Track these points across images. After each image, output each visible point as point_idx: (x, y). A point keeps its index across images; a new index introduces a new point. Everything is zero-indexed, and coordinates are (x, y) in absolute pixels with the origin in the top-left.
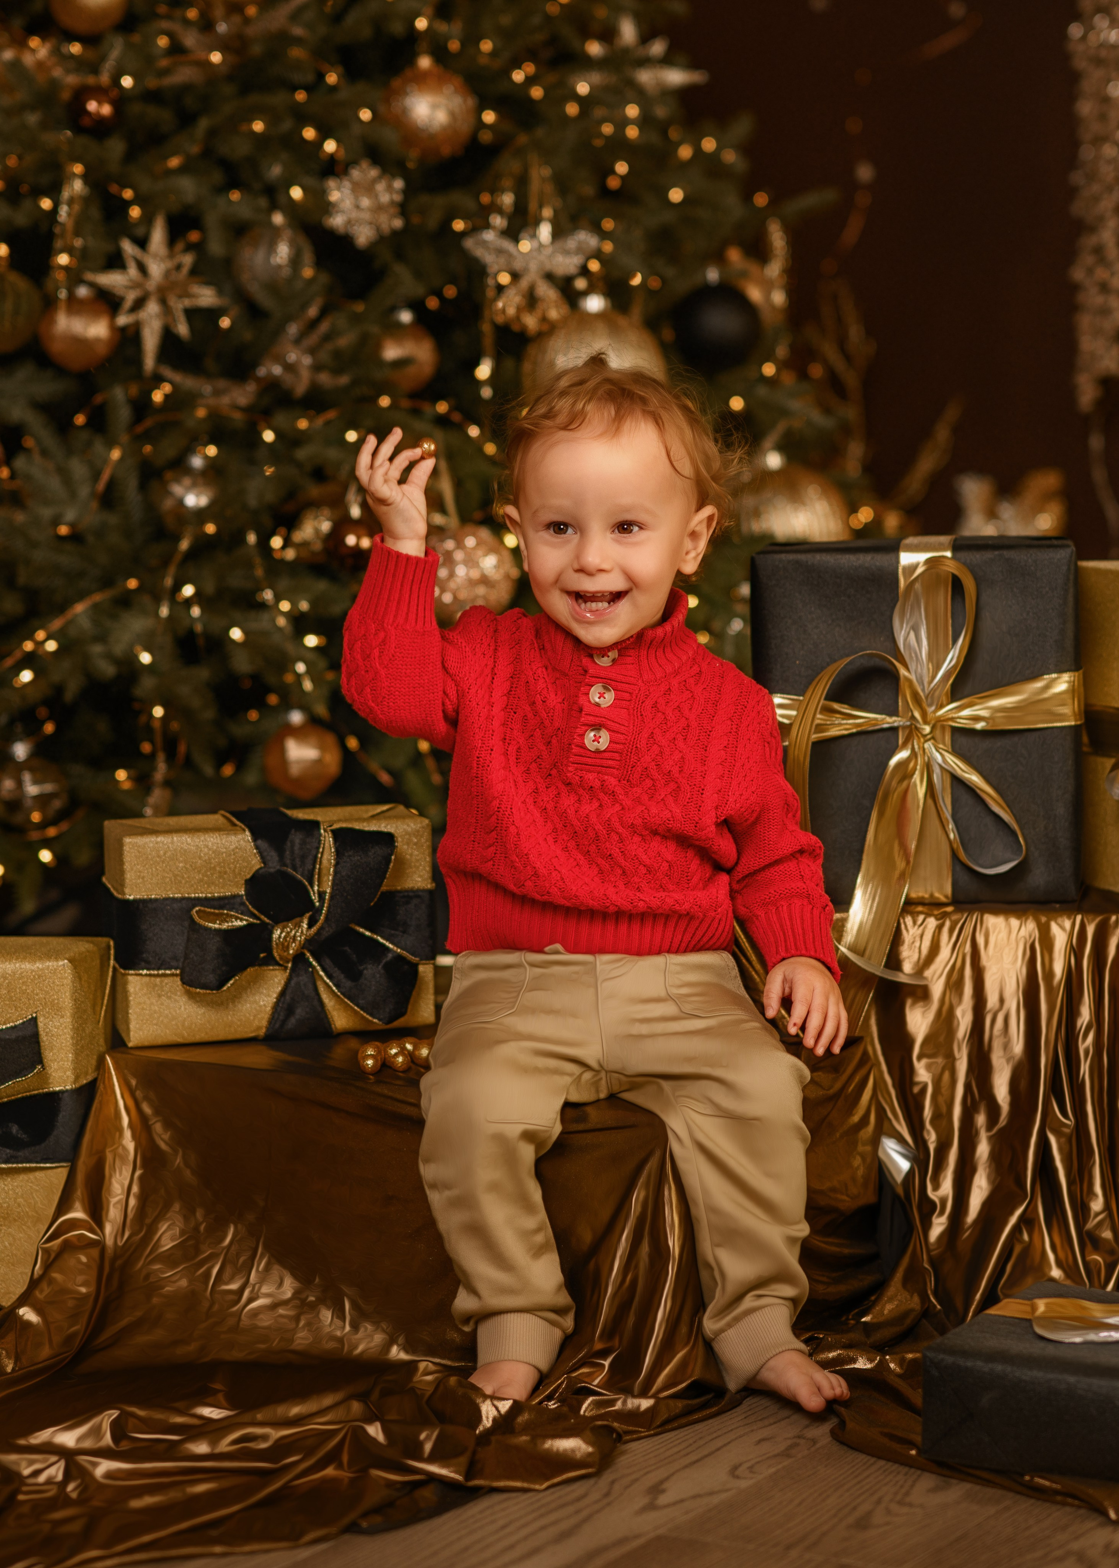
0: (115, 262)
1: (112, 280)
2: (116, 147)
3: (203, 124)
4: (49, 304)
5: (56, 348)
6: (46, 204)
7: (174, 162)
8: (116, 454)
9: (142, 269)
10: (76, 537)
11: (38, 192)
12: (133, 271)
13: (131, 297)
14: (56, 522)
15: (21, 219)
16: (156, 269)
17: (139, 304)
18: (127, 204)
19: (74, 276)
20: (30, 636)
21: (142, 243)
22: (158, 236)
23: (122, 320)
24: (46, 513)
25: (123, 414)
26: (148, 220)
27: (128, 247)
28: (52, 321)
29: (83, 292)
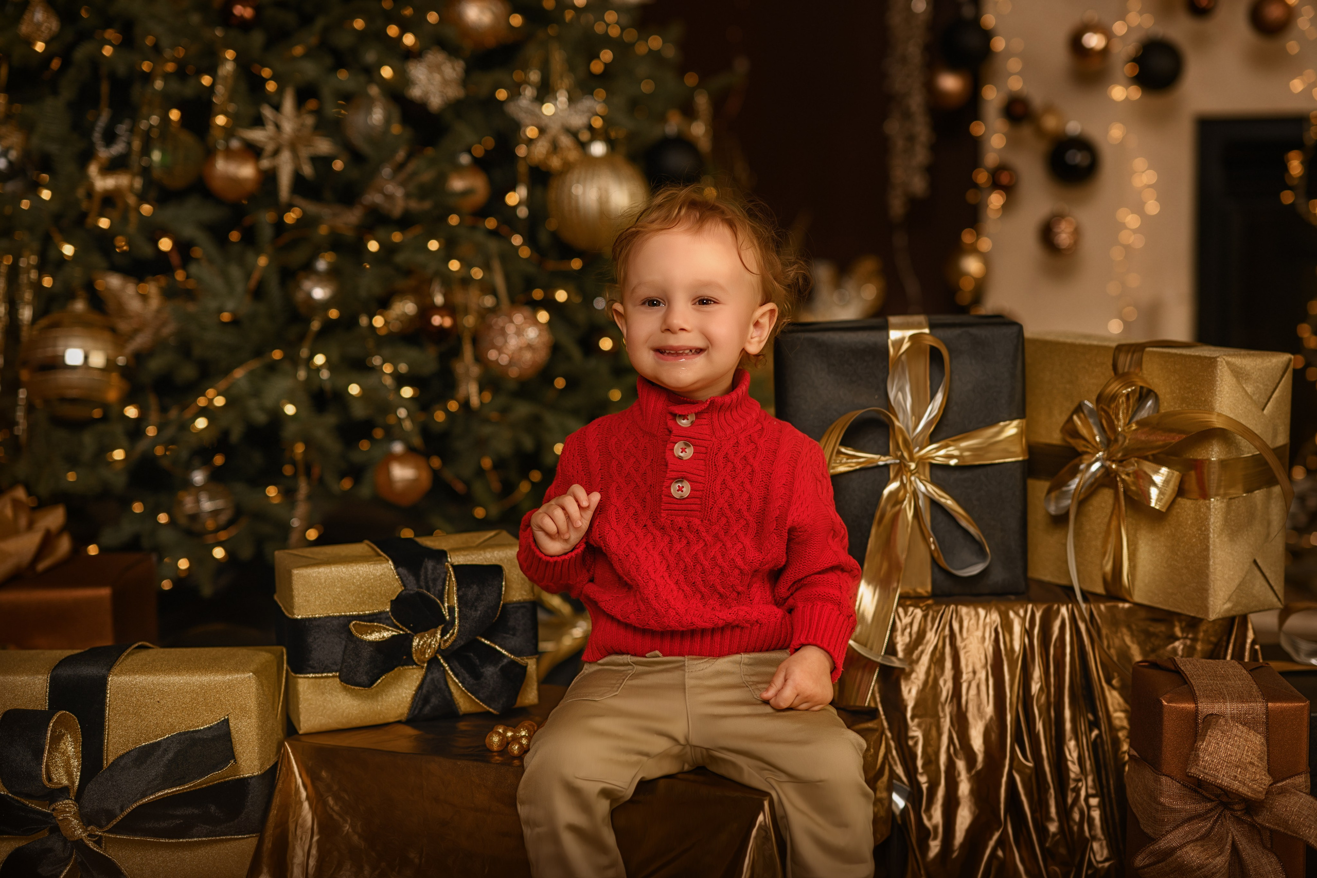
0: (258, 122)
1: (257, 135)
2: (257, 38)
3: (320, 23)
4: (210, 153)
5: (217, 185)
6: (206, 80)
7: (298, 50)
8: (262, 261)
9: (278, 127)
10: (235, 322)
11: (200, 72)
12: (270, 128)
13: (270, 148)
14: (220, 311)
15: (189, 91)
16: (288, 127)
17: (276, 153)
18: (264, 81)
19: (229, 132)
20: (203, 394)
21: (277, 108)
22: (288, 104)
23: (265, 163)
24: (213, 305)
25: (267, 233)
26: (280, 91)
27: (267, 112)
28: (213, 165)
29: (235, 144)
